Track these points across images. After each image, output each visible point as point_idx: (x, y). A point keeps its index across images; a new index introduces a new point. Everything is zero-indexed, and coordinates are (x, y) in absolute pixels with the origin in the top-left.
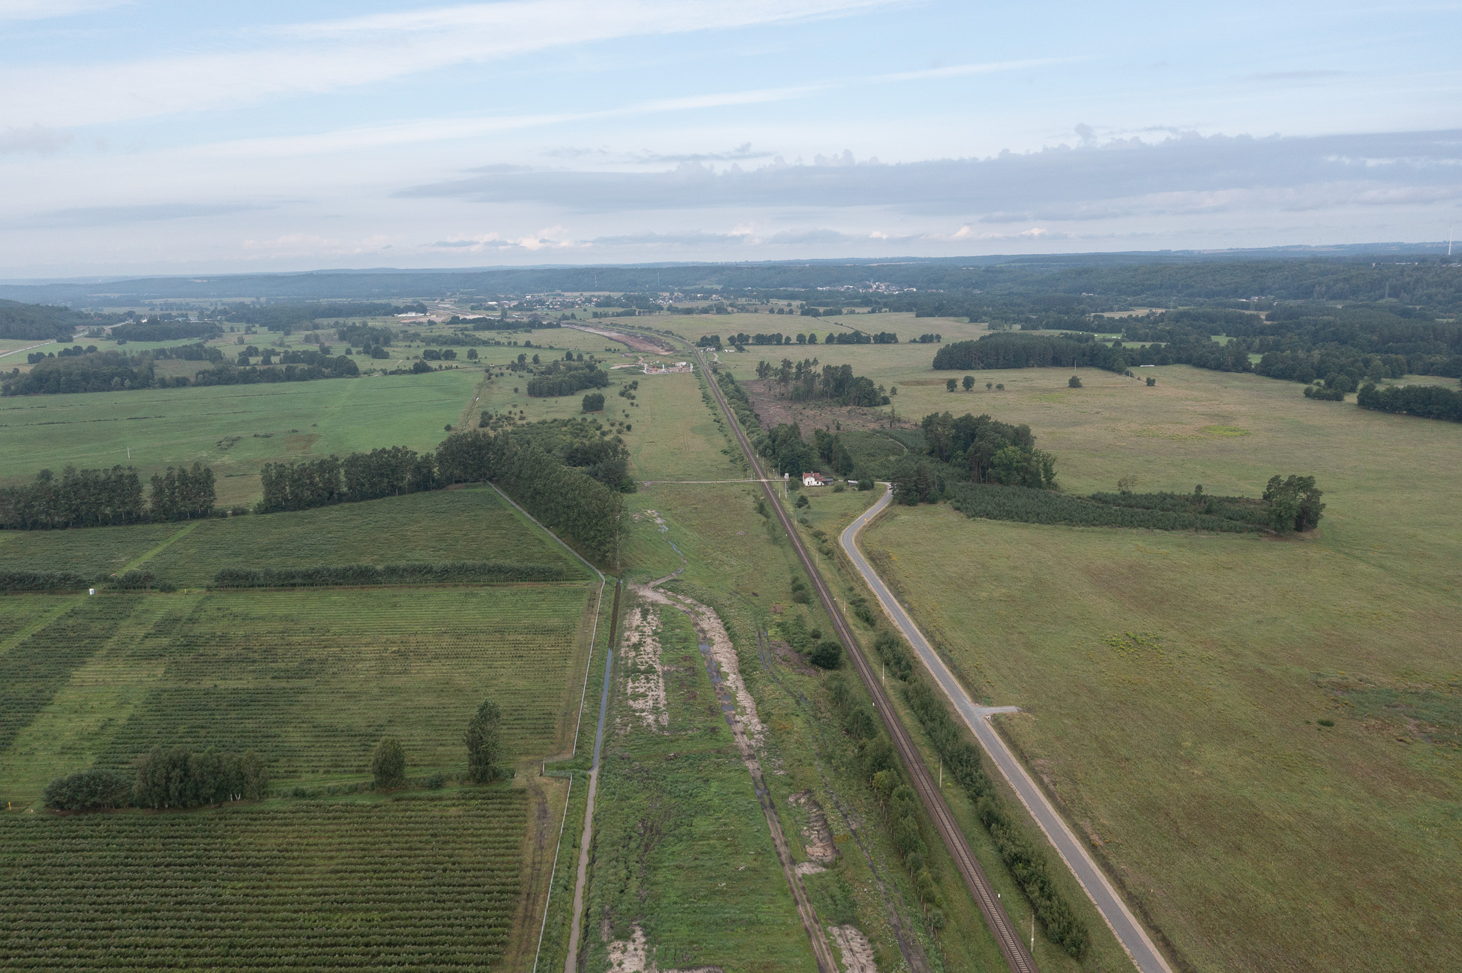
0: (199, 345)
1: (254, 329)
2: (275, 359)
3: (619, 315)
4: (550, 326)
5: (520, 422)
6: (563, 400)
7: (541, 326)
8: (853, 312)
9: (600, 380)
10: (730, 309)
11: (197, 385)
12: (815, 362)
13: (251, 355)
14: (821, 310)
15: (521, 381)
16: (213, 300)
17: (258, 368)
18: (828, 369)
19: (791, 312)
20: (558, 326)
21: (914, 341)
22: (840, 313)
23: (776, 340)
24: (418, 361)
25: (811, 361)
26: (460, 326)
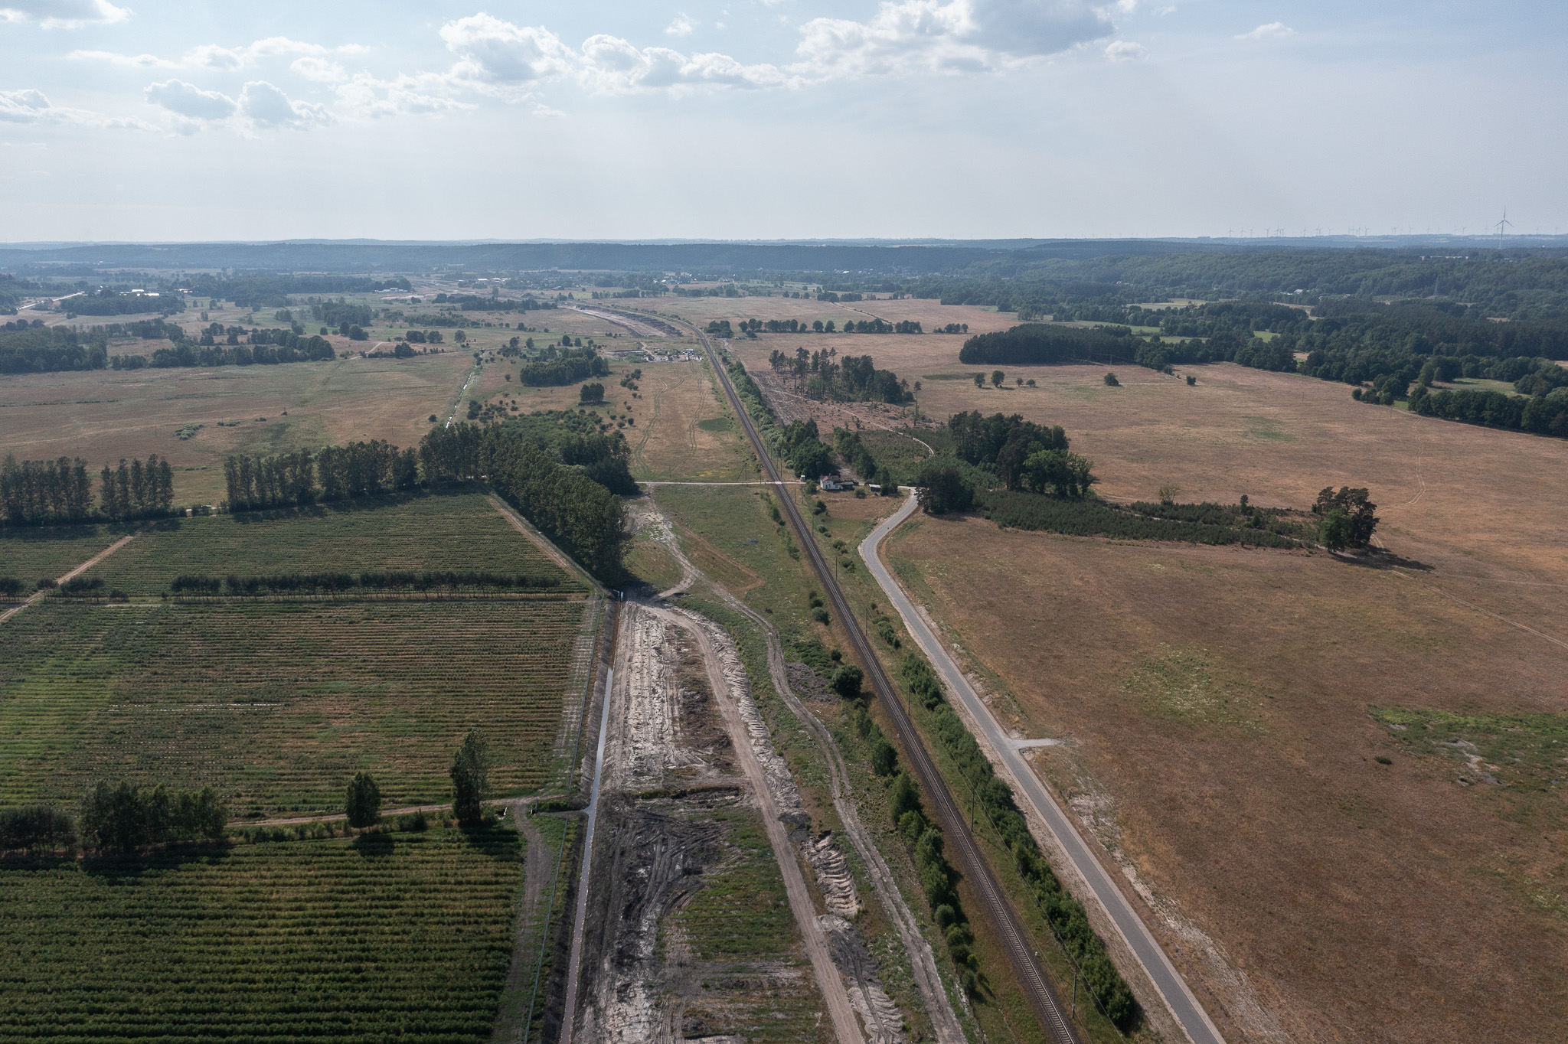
0: (158, 321)
1: (219, 304)
2: (241, 339)
3: (620, 296)
4: (546, 306)
5: (511, 413)
6: (559, 391)
7: (537, 307)
8: (873, 298)
9: (600, 368)
10: (740, 291)
11: (153, 366)
12: (833, 352)
13: (215, 334)
14: (840, 294)
15: (515, 368)
16: (174, 271)
17: (223, 348)
18: (847, 361)
19: (807, 296)
20: (555, 307)
21: (940, 331)
22: (859, 298)
23: (792, 327)
24: (400, 343)
25: (829, 350)
26: (447, 304)
